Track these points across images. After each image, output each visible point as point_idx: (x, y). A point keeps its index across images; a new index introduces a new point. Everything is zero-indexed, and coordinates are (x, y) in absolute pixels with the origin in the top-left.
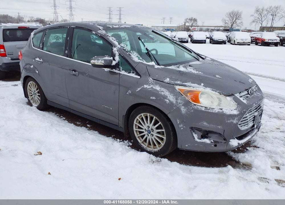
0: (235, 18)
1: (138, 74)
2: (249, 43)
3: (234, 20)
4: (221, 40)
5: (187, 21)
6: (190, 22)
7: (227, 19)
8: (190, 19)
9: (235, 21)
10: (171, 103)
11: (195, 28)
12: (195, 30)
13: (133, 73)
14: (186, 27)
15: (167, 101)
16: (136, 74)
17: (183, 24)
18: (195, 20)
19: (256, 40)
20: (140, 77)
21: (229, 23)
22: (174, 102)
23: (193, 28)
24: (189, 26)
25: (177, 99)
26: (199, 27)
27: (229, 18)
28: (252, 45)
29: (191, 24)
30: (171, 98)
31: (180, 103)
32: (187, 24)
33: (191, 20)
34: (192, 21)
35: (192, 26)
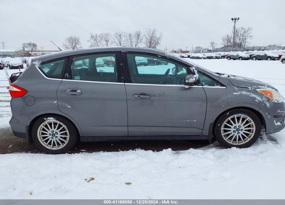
0: (74, 43)
1: (222, 85)
2: (103, 65)
3: (74, 44)
4: (78, 64)
5: (25, 46)
6: (29, 46)
7: (67, 44)
8: (28, 44)
9: (75, 46)
10: (260, 101)
11: (36, 53)
12: (36, 55)
13: (217, 85)
14: (25, 52)
15: (257, 101)
16: (220, 86)
17: (22, 49)
18: (35, 45)
19: (107, 62)
20: (225, 87)
21: (70, 47)
22: (262, 101)
23: (34, 52)
24: (28, 51)
25: (262, 98)
26: (41, 52)
27: (69, 43)
28: (105, 67)
29: (30, 49)
30: (259, 98)
31: (264, 101)
32: (26, 49)
33: (30, 44)
34: (31, 46)
35: (32, 51)
